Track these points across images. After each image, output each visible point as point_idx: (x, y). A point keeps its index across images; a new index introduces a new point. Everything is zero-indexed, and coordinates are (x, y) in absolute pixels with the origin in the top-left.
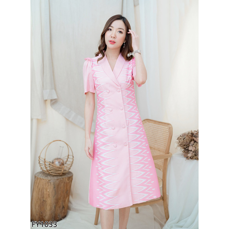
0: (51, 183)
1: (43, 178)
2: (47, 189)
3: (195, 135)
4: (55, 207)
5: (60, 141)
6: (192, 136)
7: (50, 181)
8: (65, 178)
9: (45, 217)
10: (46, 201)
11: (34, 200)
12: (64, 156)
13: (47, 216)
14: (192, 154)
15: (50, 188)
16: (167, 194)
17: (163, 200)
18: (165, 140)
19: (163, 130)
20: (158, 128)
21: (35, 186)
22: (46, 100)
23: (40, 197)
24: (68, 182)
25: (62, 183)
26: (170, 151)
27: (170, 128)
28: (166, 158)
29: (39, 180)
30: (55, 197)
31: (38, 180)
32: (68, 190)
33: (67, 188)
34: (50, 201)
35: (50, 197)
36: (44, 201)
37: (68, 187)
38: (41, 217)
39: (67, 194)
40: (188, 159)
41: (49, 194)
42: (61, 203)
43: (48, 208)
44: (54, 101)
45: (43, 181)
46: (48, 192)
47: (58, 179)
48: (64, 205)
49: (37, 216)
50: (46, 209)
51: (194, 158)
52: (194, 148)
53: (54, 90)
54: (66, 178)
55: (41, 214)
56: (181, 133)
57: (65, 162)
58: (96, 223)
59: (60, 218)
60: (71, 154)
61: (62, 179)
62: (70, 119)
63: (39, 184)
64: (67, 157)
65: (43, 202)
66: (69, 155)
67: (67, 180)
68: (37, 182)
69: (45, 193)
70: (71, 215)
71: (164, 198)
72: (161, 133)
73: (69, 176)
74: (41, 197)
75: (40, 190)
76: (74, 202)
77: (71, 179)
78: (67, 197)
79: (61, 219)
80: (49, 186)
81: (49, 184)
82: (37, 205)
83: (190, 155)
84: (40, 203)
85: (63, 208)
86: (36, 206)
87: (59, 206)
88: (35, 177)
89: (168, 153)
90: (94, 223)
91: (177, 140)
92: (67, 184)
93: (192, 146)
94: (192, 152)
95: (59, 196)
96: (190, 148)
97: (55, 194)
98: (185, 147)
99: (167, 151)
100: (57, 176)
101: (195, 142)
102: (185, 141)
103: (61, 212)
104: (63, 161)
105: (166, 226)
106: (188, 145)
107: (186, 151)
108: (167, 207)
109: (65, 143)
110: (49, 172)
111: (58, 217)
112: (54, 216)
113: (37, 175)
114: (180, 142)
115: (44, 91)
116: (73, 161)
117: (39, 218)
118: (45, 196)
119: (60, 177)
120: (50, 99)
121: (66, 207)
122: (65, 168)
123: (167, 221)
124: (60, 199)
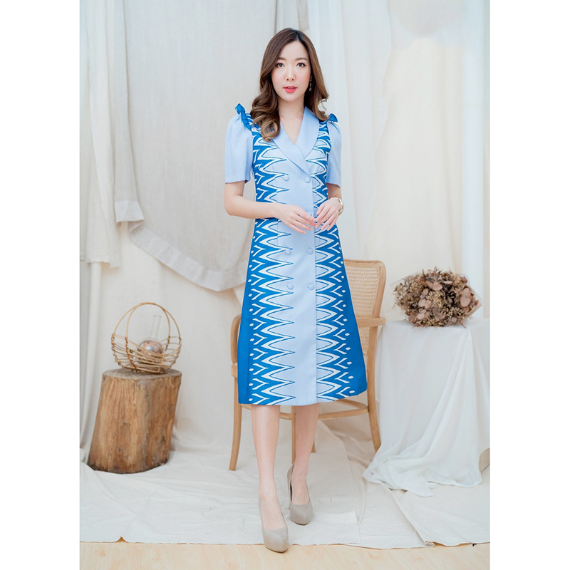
0: (139, 386)
1: (123, 378)
2: (132, 399)
3: (430, 276)
4: (148, 438)
5: (154, 304)
6: (425, 280)
7: (138, 383)
8: (167, 379)
9: (127, 457)
10: (130, 424)
11: (102, 424)
12: (161, 338)
13: (132, 457)
14: (425, 314)
15: (137, 398)
16: (376, 399)
17: (369, 411)
18: (371, 294)
19: (367, 274)
20: (355, 274)
21: (104, 396)
22: (119, 224)
23: (116, 417)
24: (173, 386)
25: (161, 387)
26: (381, 315)
27: (380, 268)
28: (375, 326)
29: (113, 383)
30: (147, 417)
31: (111, 382)
32: (172, 404)
33: (170, 401)
34: (138, 425)
35: (139, 415)
36: (125, 424)
37: (172, 398)
38: (118, 459)
39: (170, 413)
40: (418, 325)
41: (136, 410)
42: (158, 429)
43: (134, 438)
44: (136, 226)
45: (123, 383)
46: (134, 405)
47: (154, 379)
48: (165, 435)
49: (110, 457)
50: (130, 440)
51: (429, 322)
52: (430, 302)
53: (136, 203)
54: (169, 378)
55: (118, 453)
56: (404, 277)
57: (165, 347)
58: (233, 467)
59: (157, 461)
60: (174, 333)
61: (161, 379)
62: (170, 265)
63: (113, 390)
64: (166, 342)
65: (122, 427)
66: (169, 337)
67: (170, 382)
68: (109, 386)
69: (127, 407)
70: (176, 458)
71: (370, 407)
72: (361, 281)
73: (175, 375)
74: (119, 417)
75: (115, 402)
76: (181, 436)
77: (178, 382)
78: (170, 419)
79: (159, 465)
80: (136, 394)
81: (137, 388)
82: (110, 434)
84: (117, 430)
85: (162, 441)
86: (107, 436)
87: (155, 435)
88: (104, 378)
89: (378, 317)
90: (228, 468)
91: (396, 292)
92: (171, 391)
93: (425, 298)
94: (425, 311)
95: (156, 416)
96: (422, 303)
97: (148, 411)
98: (411, 303)
99: (377, 313)
100: (151, 373)
101: (431, 290)
102: (411, 291)
103: (159, 449)
104: (160, 345)
105: (375, 460)
106: (417, 298)
107: (413, 310)
108: (377, 425)
109: (164, 310)
110: (134, 366)
111: (153, 460)
112: (145, 455)
113: (107, 374)
114: (400, 295)
115: (116, 204)
116: (179, 348)
117: (115, 460)
118: (127, 414)
119: (158, 376)
120: (130, 220)
121: (167, 441)
122: (166, 358)
123: (376, 451)
124: (158, 422)
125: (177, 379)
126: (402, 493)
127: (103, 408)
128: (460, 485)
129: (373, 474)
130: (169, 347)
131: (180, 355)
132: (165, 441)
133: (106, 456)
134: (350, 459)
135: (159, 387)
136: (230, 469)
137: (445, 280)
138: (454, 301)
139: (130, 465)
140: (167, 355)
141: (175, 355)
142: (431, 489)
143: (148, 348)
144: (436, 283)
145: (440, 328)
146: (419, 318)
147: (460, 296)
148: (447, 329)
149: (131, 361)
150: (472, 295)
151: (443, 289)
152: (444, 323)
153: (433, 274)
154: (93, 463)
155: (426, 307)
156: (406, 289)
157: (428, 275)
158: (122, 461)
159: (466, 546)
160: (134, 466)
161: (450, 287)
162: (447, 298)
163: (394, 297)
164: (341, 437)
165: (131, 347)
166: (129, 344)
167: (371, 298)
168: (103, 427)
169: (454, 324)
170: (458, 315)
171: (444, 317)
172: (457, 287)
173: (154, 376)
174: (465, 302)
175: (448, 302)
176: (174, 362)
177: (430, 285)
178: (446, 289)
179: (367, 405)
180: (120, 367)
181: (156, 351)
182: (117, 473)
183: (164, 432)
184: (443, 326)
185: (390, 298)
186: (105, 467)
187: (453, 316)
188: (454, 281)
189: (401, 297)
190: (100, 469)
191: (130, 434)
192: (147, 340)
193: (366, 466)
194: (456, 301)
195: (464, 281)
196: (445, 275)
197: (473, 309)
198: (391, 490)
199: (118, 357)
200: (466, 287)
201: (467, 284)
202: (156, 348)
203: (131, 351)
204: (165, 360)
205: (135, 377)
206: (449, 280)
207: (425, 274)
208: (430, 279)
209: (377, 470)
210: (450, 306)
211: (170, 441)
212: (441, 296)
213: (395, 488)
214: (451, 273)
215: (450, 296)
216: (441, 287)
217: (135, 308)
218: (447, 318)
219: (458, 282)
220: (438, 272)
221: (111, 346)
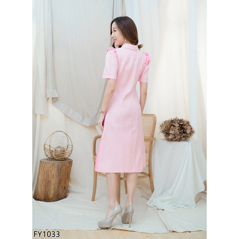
0: (55, 166)
1: (48, 162)
2: (52, 171)
3: (174, 121)
4: (58, 187)
5: (62, 132)
6: (172, 122)
7: (54, 164)
8: (66, 162)
9: (49, 195)
10: (51, 181)
11: (40, 181)
12: (64, 146)
13: (51, 195)
14: (172, 136)
16: (152, 171)
17: (149, 176)
18: (150, 128)
19: (149, 120)
21: (41, 169)
22: (48, 99)
23: (45, 178)
24: (69, 166)
25: (64, 166)
26: (154, 137)
27: (154, 117)
28: (152, 141)
30: (58, 178)
31: (43, 164)
32: (69, 173)
33: (68, 172)
34: (54, 181)
35: (54, 177)
36: (49, 181)
37: (69, 170)
38: (46, 196)
39: (68, 177)
40: (169, 141)
41: (53, 176)
42: (63, 183)
43: (52, 187)
44: (55, 99)
45: (48, 164)
46: (53, 173)
47: (61, 163)
49: (42, 195)
50: (51, 188)
51: (174, 140)
52: (174, 131)
53: (55, 90)
54: (67, 162)
55: (46, 193)
56: (164, 121)
57: (66, 149)
58: (93, 200)
59: (62, 197)
60: (70, 144)
61: (64, 163)
62: (69, 116)
63: (44, 167)
64: (67, 147)
65: (48, 183)
66: (68, 145)
67: (68, 164)
68: (43, 165)
69: (50, 174)
70: (70, 196)
72: (146, 122)
73: (70, 161)
74: (46, 178)
75: (45, 172)
76: (72, 186)
77: (71, 164)
78: (67, 179)
79: (63, 199)
80: (53, 169)
81: (54, 166)
82: (43, 185)
83: (170, 137)
84: (46, 184)
85: (64, 188)
86: (41, 186)
87: (61, 186)
88: (41, 162)
89: (153, 137)
90: (91, 200)
91: (160, 127)
92: (68, 168)
93: (172, 130)
94: (172, 135)
95: (61, 178)
96: (171, 132)
97: (58, 176)
98: (166, 131)
99: (152, 136)
100: (60, 160)
101: (175, 126)
102: (166, 127)
103: (63, 192)
104: (64, 148)
105: (152, 197)
106: (169, 130)
107: (167, 135)
108: (153, 182)
109: (66, 134)
110: (53, 157)
111: (60, 196)
112: (57, 194)
113: (42, 160)
114: (162, 128)
115: (47, 91)
116: (72, 150)
117: (44, 196)
118: (50, 177)
119: (63, 161)
120: (53, 97)
121: (66, 189)
122: (66, 154)
123: (152, 193)
124: (62, 180)
125: (71, 162)
126: (162, 211)
127: (40, 174)
128: (187, 208)
129: (150, 203)
130: (68, 149)
131: (72, 152)
132: (65, 188)
133: (41, 195)
134: (142, 197)
135: (63, 166)
136: (92, 200)
137: (180, 122)
138: (184, 131)
139: (51, 198)
140: (67, 153)
141: (70, 153)
142: (174, 209)
143: (59, 150)
144: (176, 124)
145: (178, 142)
146: (170, 138)
147: (187, 129)
148: (181, 142)
149: (52, 155)
150: (191, 128)
151: (179, 126)
152: (180, 140)
153: (175, 120)
154: (36, 197)
155: (173, 133)
156: (164, 126)
157: (173, 120)
158: (47, 197)
159: (186, 233)
160: (52, 199)
161: (182, 125)
162: (181, 130)
163: (159, 129)
164: (139, 188)
165: (52, 149)
166: (51, 148)
167: (150, 129)
168: (40, 183)
169: (184, 140)
170: (186, 137)
171: (180, 137)
172: (185, 125)
173: (61, 161)
174: (188, 132)
175: (182, 131)
176: (70, 156)
177: (174, 124)
178: (181, 126)
179: (148, 174)
180: (47, 158)
181: (62, 151)
182: (45, 202)
183: (65, 185)
184: (179, 141)
185: (158, 130)
186: (40, 199)
187: (184, 137)
188: (184, 123)
189: (163, 129)
190: (38, 200)
191: (51, 185)
192: (58, 146)
193: (148, 199)
194: (185, 131)
195: (188, 123)
196: (181, 120)
197: (192, 134)
198: (158, 209)
199: (47, 153)
200: (189, 125)
201: (189, 124)
202: (62, 150)
203: (52, 151)
204: (66, 155)
205: (53, 162)
206: (182, 122)
207: (172, 120)
208: (174, 122)
209: (152, 201)
210: (182, 133)
211: (67, 189)
212: (179, 129)
213: (159, 208)
214: (183, 119)
215: (182, 129)
216: (179, 125)
217: (54, 133)
218: (181, 138)
219: (185, 123)
220: (177, 119)
221: (44, 149)
